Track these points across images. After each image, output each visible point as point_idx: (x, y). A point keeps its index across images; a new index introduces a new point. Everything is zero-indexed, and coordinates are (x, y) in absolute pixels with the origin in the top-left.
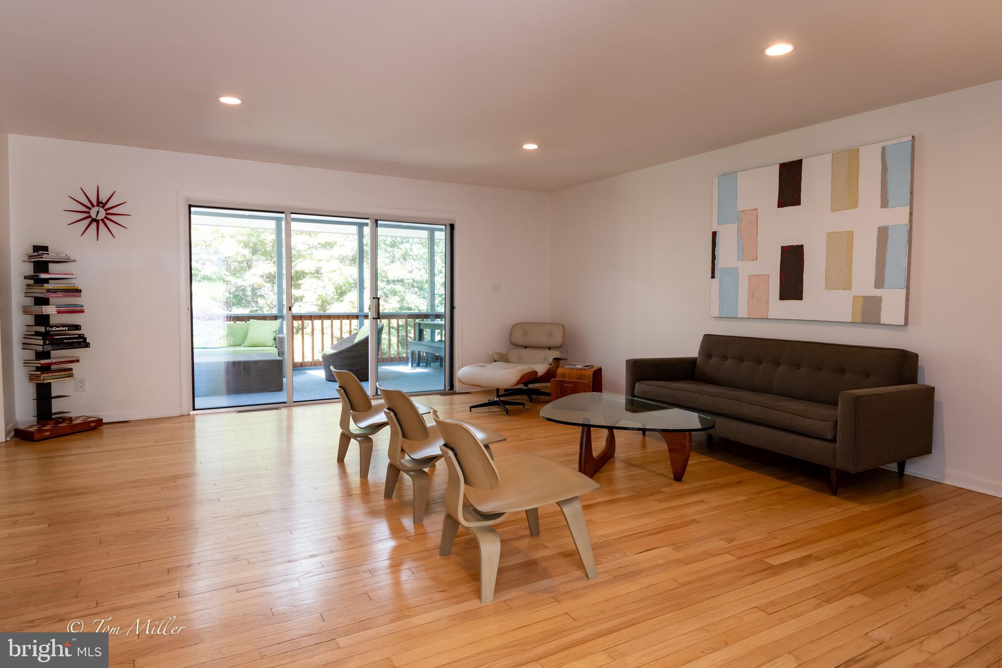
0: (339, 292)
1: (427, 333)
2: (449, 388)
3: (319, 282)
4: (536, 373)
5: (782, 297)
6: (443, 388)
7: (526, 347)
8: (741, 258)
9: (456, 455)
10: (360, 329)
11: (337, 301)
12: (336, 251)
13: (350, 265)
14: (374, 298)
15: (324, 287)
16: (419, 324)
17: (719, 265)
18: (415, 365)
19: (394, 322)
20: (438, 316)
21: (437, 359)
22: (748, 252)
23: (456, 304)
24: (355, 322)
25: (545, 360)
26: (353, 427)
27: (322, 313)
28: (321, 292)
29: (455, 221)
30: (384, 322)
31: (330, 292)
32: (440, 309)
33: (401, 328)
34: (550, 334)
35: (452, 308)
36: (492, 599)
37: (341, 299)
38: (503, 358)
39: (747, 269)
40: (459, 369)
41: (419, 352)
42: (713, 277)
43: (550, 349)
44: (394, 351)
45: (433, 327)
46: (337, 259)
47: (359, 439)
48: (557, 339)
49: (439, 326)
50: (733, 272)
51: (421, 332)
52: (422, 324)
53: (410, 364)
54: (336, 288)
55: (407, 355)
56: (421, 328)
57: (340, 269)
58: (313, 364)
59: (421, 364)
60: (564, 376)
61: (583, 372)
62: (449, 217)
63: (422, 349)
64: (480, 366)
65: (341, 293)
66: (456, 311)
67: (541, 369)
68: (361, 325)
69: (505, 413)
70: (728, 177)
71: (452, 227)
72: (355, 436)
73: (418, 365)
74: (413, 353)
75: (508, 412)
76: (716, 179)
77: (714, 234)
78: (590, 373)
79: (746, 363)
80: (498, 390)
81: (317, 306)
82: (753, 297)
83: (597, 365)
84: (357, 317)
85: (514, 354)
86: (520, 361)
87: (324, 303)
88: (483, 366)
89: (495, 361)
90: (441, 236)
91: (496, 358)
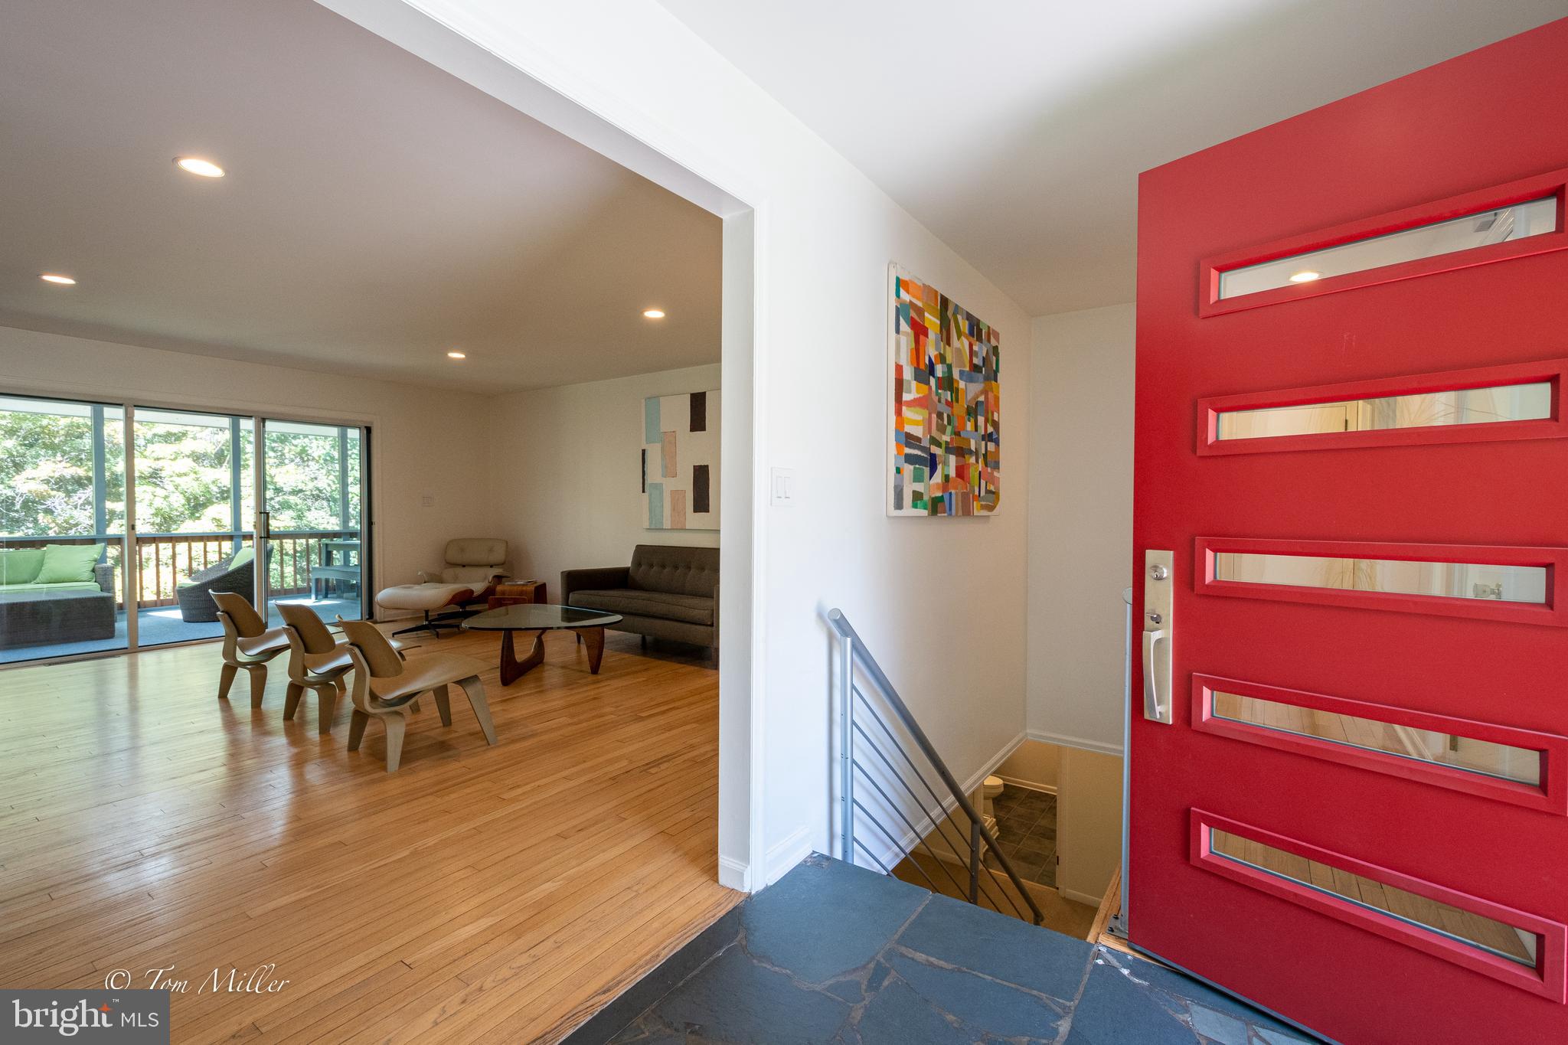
0: (192, 504)
1: (337, 555)
2: (367, 617)
3: (159, 491)
4: (472, 592)
5: (695, 511)
6: (360, 618)
7: (464, 566)
8: (664, 476)
9: (361, 651)
10: (236, 553)
11: (190, 518)
12: (187, 446)
13: (211, 466)
14: (261, 513)
15: (166, 497)
16: (327, 545)
17: (648, 481)
18: (320, 597)
19: (288, 544)
20: (353, 535)
21: (352, 587)
22: (670, 471)
23: (375, 519)
24: (227, 546)
25: (485, 578)
26: (241, 657)
27: (166, 534)
28: (159, 503)
29: (372, 423)
30: (274, 543)
31: (178, 502)
32: (354, 525)
33: (298, 555)
34: (491, 550)
35: (370, 523)
36: (397, 769)
37: (197, 515)
38: (436, 579)
39: (670, 485)
40: (380, 591)
41: (327, 581)
42: (644, 491)
43: (491, 566)
44: (289, 582)
45: (346, 549)
46: (188, 457)
47: (249, 667)
48: (499, 555)
49: (353, 547)
50: (658, 487)
51: (329, 555)
52: (331, 544)
53: (313, 596)
54: (188, 500)
55: (308, 584)
56: (329, 549)
57: (195, 473)
58: (159, 603)
59: (329, 596)
60: (503, 593)
61: (524, 588)
62: (366, 419)
63: (332, 576)
64: (405, 588)
65: (196, 506)
66: (376, 529)
67: (478, 587)
68: (237, 548)
69: (435, 637)
70: (653, 400)
71: (369, 430)
72: (244, 665)
73: (326, 597)
74: (317, 581)
75: (438, 636)
76: (643, 400)
77: (644, 452)
78: (531, 588)
79: (666, 570)
80: (427, 612)
81: (153, 524)
82: (674, 510)
83: (540, 581)
84: (231, 538)
85: (449, 573)
86: (455, 580)
87: (168, 519)
88: (409, 588)
89: (425, 582)
90: (354, 434)
91: (426, 580)
